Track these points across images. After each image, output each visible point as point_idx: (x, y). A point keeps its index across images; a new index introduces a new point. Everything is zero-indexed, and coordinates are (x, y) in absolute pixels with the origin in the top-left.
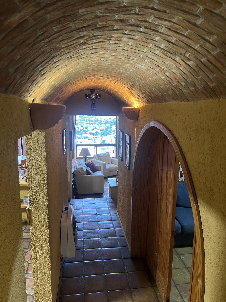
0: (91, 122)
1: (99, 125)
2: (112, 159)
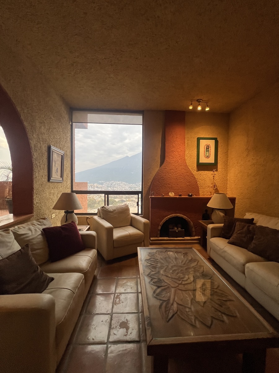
2: (132, 218)
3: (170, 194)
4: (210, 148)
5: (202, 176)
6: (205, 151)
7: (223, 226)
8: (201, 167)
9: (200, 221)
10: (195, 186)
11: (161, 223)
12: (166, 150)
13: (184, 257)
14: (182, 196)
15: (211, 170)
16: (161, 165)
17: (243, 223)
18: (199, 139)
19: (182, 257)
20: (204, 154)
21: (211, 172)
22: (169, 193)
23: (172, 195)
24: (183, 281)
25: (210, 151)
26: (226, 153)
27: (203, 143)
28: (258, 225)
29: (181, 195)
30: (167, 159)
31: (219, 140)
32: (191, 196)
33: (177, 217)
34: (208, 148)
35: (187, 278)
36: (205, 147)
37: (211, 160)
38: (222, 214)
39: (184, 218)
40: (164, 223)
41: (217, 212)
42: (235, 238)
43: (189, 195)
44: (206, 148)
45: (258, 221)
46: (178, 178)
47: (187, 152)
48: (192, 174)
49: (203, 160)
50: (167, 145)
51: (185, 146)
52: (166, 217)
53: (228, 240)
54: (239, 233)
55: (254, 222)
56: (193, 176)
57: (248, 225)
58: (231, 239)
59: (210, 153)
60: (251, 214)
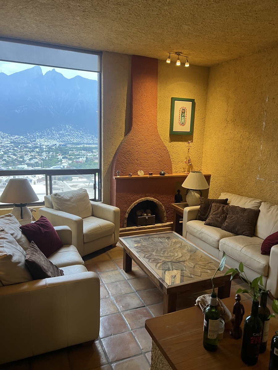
0: (27, 149)
1: (40, 153)
2: (93, 206)
3: (139, 173)
4: (186, 112)
5: (175, 148)
6: (181, 116)
7: (200, 208)
8: (176, 137)
9: (173, 204)
10: (167, 162)
11: (129, 210)
12: (134, 112)
13: (168, 240)
14: (154, 175)
15: (186, 141)
16: (126, 135)
17: (218, 204)
18: (173, 100)
19: (167, 241)
20: (179, 120)
21: (186, 143)
22: (137, 172)
23: (141, 174)
24: (174, 257)
25: (186, 116)
26: (204, 120)
27: (179, 105)
28: (230, 205)
29: (151, 174)
30: (134, 126)
31: (196, 103)
32: (164, 174)
33: (147, 201)
34: (183, 112)
35: (177, 255)
36: (180, 111)
37: (186, 128)
38: (197, 195)
39: (155, 201)
40: (132, 210)
41: (192, 193)
42: (211, 219)
43: (161, 174)
44: (181, 113)
45: (231, 201)
46: (148, 152)
47: (158, 117)
48: (164, 146)
49: (177, 128)
50: (134, 106)
51: (157, 108)
52: (134, 201)
53: (204, 222)
54: (214, 214)
55: (228, 202)
56: (165, 149)
57: (222, 205)
58: (207, 220)
59: (186, 119)
60: (225, 194)
